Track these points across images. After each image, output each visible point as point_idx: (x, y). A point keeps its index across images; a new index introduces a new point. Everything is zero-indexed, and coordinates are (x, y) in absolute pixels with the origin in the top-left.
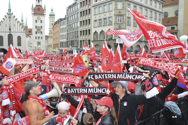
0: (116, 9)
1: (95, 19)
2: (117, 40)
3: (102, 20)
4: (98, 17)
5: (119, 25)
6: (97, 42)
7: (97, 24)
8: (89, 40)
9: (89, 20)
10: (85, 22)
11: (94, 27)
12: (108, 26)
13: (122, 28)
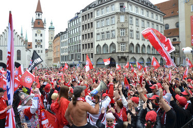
0: (119, 22)
1: (97, 32)
3: (105, 33)
4: (100, 31)
5: (122, 38)
6: (100, 56)
7: (100, 37)
8: (92, 54)
9: (92, 33)
10: (87, 35)
11: (97, 41)
12: (110, 40)
13: (125, 41)
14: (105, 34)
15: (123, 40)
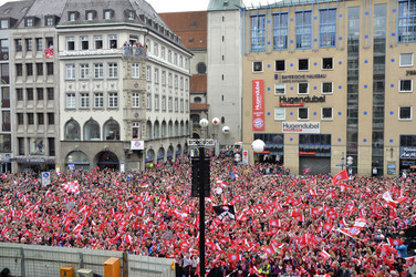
0: (129, 76)
1: (68, 90)
2: (133, 143)
3: (91, 94)
4: (77, 87)
5: (134, 112)
6: (76, 146)
7: (74, 102)
8: (51, 140)
11: (67, 110)
12: (106, 112)
13: (140, 118)
14: (92, 98)
15: (137, 115)
